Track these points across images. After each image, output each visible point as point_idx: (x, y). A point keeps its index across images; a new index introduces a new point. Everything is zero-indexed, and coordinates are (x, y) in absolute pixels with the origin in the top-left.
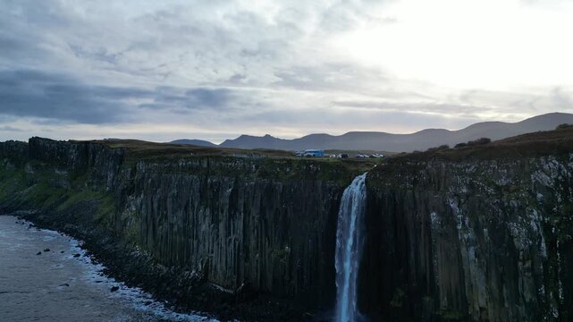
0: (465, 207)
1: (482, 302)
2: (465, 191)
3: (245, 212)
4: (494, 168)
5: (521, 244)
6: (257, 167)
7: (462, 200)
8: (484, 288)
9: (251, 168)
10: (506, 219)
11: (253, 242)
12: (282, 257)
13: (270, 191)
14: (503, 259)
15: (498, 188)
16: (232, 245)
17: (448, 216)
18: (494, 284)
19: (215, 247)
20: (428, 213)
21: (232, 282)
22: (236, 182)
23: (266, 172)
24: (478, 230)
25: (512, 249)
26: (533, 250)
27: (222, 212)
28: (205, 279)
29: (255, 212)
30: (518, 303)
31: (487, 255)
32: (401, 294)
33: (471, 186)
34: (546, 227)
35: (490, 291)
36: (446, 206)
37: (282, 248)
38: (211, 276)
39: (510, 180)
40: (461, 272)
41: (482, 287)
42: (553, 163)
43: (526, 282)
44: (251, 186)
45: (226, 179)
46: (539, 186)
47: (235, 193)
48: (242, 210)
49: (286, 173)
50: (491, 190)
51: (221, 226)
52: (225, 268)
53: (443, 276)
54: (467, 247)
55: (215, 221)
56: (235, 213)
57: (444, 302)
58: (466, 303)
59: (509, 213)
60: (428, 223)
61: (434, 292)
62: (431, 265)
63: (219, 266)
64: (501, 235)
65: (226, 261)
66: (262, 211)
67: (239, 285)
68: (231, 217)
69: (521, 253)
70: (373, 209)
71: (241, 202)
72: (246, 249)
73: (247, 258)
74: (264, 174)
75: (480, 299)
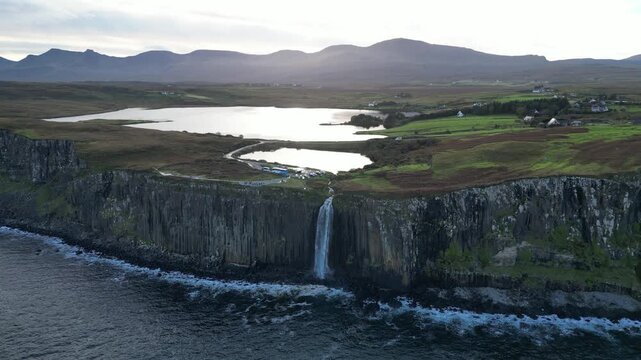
0: (383, 220)
2: (383, 213)
3: (254, 220)
4: (395, 203)
5: (404, 235)
7: (382, 217)
10: (399, 225)
11: (260, 237)
12: (280, 243)
13: (271, 207)
14: (398, 242)
15: (396, 212)
16: (246, 240)
17: (376, 225)
18: (394, 252)
19: (231, 241)
20: (366, 222)
21: (247, 261)
22: (246, 202)
24: (388, 229)
25: (401, 238)
26: (409, 237)
27: (236, 219)
28: (224, 261)
29: (261, 220)
30: (403, 258)
31: (392, 240)
32: (352, 257)
33: (385, 211)
34: (413, 227)
35: (392, 254)
36: (375, 219)
37: (280, 239)
38: (228, 258)
39: (400, 209)
40: (381, 249)
41: (389, 253)
42: (416, 201)
43: (406, 249)
44: (258, 204)
45: (238, 200)
46: (411, 211)
47: (246, 208)
48: (252, 218)
49: (281, 196)
50: (394, 213)
51: (236, 230)
52: (240, 253)
53: (373, 250)
54: (384, 237)
55: (230, 225)
56: (246, 221)
57: (373, 260)
58: (382, 260)
59: (400, 223)
60: (367, 227)
61: (369, 257)
62: (368, 246)
63: (235, 252)
64: (398, 233)
65: (242, 250)
66: (266, 219)
67: (251, 262)
68: (244, 223)
69: (404, 239)
70: (338, 219)
71: (251, 214)
72: (255, 241)
73: (256, 246)
74: (266, 197)
75: (389, 258)
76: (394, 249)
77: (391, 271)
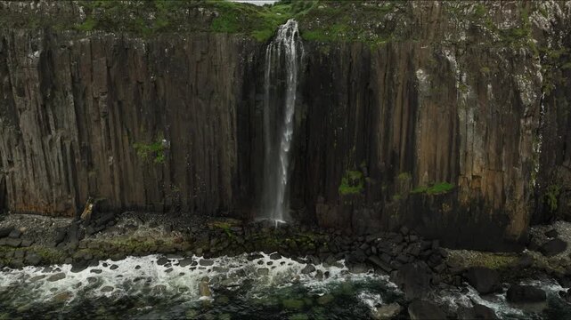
0: (462, 59)
1: (476, 170)
2: (463, 38)
3: (75, 91)
4: (497, 8)
5: (528, 98)
6: (87, 11)
7: (461, 51)
8: (480, 154)
9: (75, 14)
10: (513, 71)
11: (99, 139)
12: (155, 154)
13: (123, 51)
14: (506, 119)
15: (502, 34)
16: (57, 150)
17: (442, 73)
18: (492, 149)
19: (17, 156)
20: (411, 68)
21: (68, 207)
22: (47, 38)
23: (109, 21)
24: (479, 86)
25: (518, 105)
26: (537, 104)
27: (22, 93)
29: (97, 91)
30: (516, 164)
31: (489, 116)
33: (473, 30)
35: (486, 157)
36: (439, 58)
39: (513, 23)
41: (478, 154)
44: (83, 45)
45: (21, 34)
46: (536, 31)
47: (47, 57)
48: (69, 87)
49: (148, 23)
50: (496, 36)
51: (27, 122)
52: (46, 187)
53: (427, 146)
54: (467, 110)
56: (53, 96)
58: (455, 172)
59: (517, 64)
60: (412, 84)
61: (411, 165)
63: (31, 186)
65: (49, 176)
66: (112, 86)
67: (83, 207)
68: (47, 103)
69: (527, 109)
71: (65, 75)
72: (86, 151)
73: (90, 165)
74: (105, 24)
75: (476, 166)
76: (493, 139)
77: (479, 202)
